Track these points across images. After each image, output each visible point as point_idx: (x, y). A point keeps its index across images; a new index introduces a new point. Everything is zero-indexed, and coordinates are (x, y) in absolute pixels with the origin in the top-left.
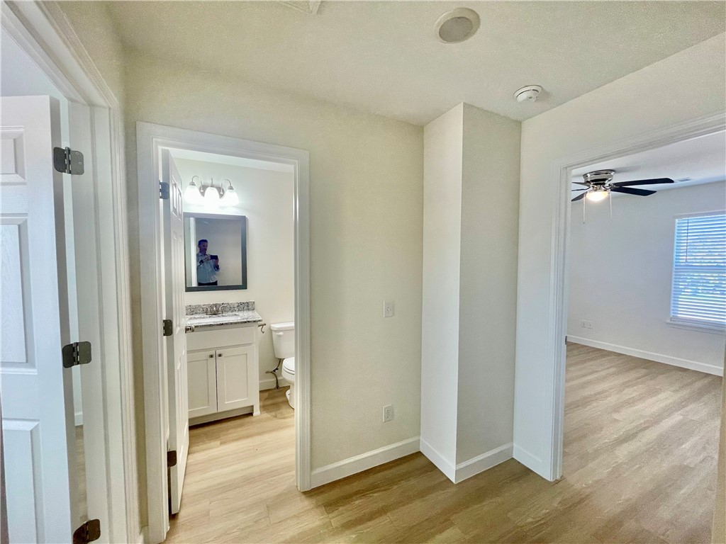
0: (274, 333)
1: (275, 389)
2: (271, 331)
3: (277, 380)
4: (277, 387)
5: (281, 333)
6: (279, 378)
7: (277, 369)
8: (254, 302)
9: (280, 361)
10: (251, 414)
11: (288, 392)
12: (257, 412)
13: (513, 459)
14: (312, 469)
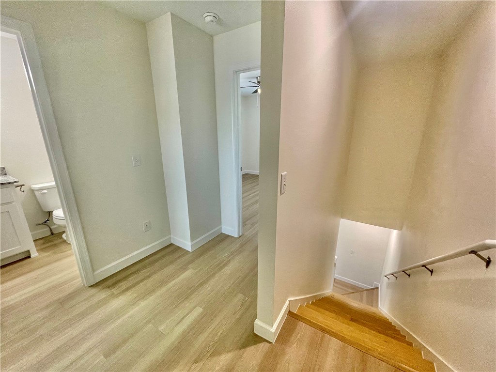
0: (36, 193)
1: (50, 236)
2: (32, 191)
3: (50, 229)
4: (52, 234)
5: (45, 191)
6: (52, 227)
7: (48, 220)
8: (4, 168)
9: (50, 213)
10: (29, 257)
11: (64, 236)
12: (34, 254)
13: (222, 233)
14: (94, 271)
